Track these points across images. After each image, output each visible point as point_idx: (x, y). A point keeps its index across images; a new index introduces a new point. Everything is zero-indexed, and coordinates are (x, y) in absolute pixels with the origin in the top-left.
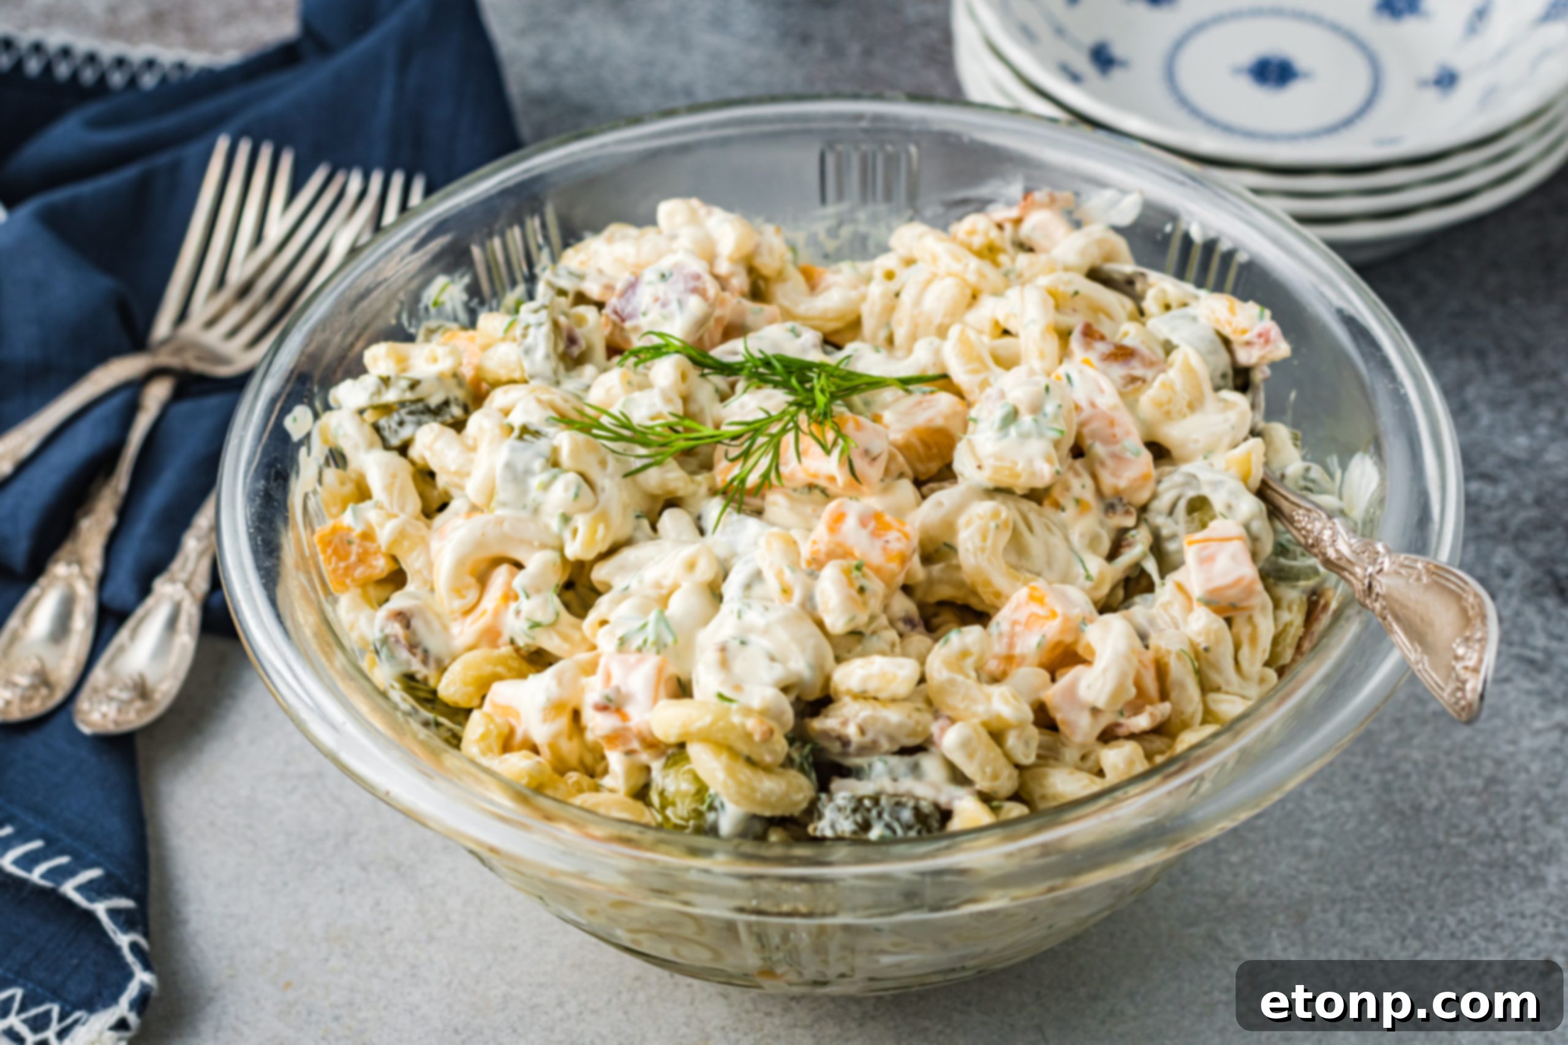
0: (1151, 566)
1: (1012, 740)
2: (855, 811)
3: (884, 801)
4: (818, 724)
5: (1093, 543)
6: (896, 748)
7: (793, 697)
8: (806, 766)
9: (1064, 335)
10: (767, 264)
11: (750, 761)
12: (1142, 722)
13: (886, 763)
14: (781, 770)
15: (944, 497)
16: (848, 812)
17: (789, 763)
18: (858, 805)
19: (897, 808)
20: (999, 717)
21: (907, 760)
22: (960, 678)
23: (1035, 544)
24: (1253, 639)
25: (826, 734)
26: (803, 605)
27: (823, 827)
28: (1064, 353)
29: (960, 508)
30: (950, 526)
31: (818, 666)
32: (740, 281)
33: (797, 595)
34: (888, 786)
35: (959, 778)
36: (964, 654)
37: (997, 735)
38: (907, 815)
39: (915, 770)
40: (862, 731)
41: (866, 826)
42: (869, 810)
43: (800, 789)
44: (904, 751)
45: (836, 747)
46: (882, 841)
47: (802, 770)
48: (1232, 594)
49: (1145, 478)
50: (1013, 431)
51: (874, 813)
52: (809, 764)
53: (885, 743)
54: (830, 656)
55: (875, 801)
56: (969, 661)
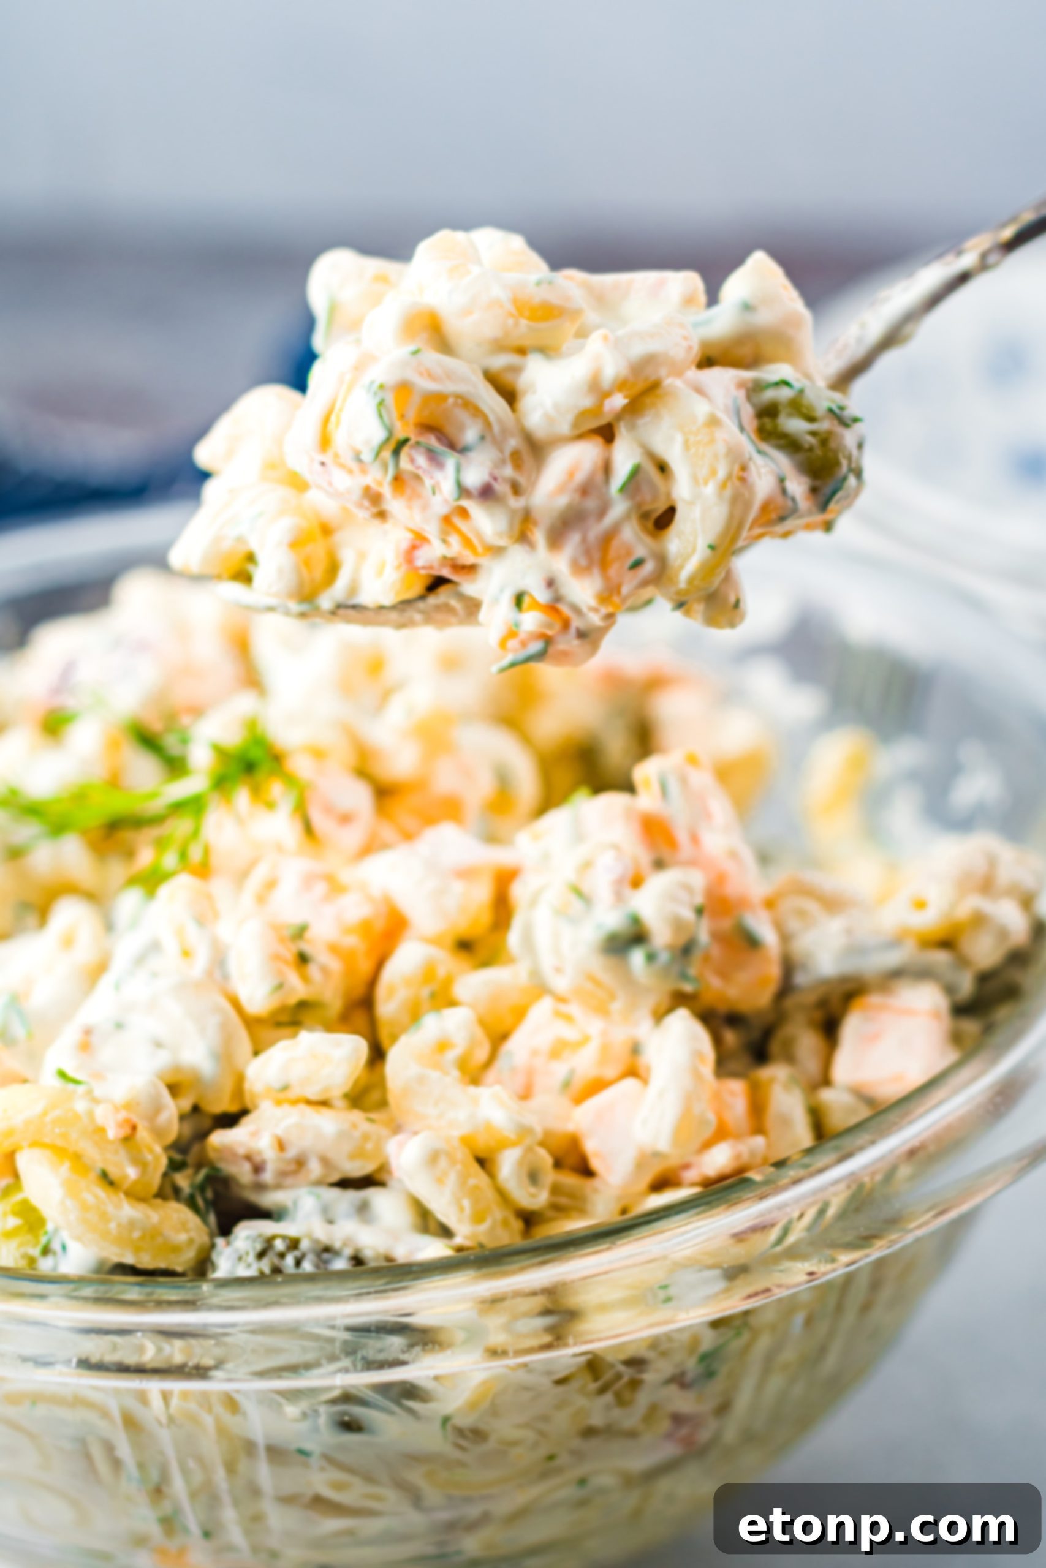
1: (508, 1165)
2: (261, 1255)
3: (305, 1245)
4: (219, 1138)
6: (335, 1177)
7: (186, 1104)
8: (200, 1202)
11: (106, 1179)
13: (318, 1197)
14: (159, 1201)
16: (251, 1258)
17: (168, 1192)
18: (266, 1248)
19: (326, 1256)
20: (489, 1126)
21: (352, 1196)
22: (434, 1075)
25: (228, 1152)
26: (209, 974)
31: (224, 1055)
33: (202, 961)
34: (322, 1233)
35: (430, 1225)
36: (443, 1046)
37: (484, 1158)
38: (340, 1263)
39: (363, 1210)
40: (281, 1146)
42: (282, 1256)
43: (184, 1227)
44: (345, 1184)
45: (243, 1173)
47: (191, 1203)
51: (290, 1260)
52: (206, 1201)
53: (315, 1168)
54: (244, 1044)
55: (294, 1244)
56: (452, 1055)
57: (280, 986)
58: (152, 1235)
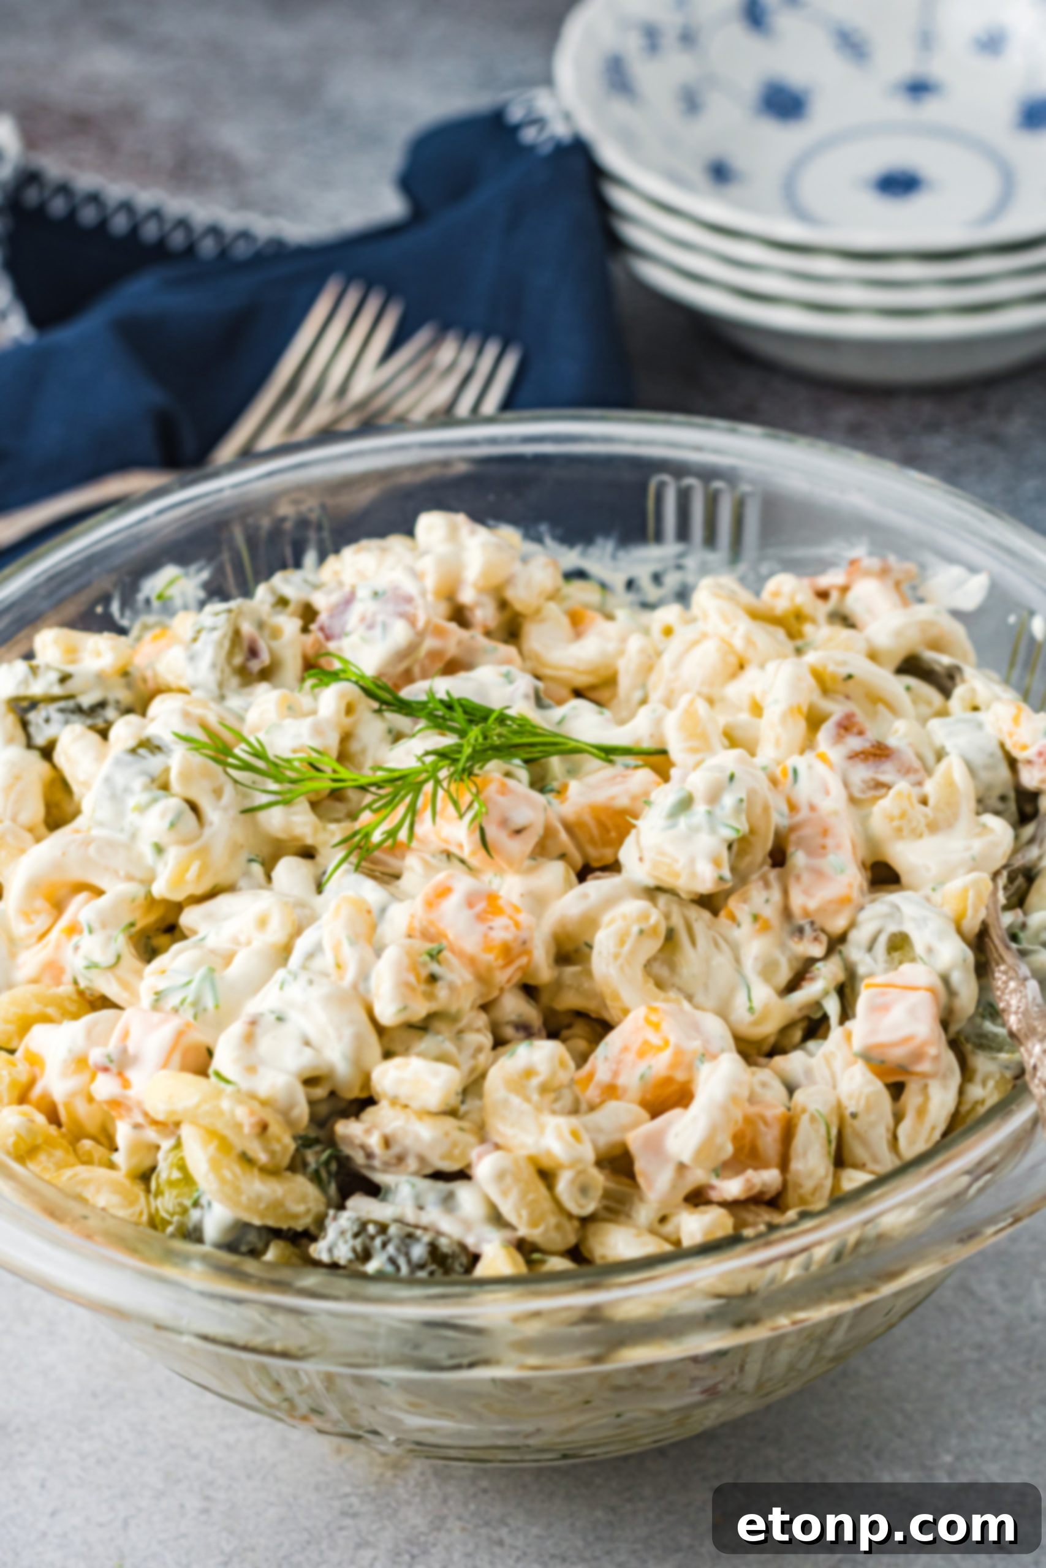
0: (832, 1007)
1: (563, 1185)
2: (356, 1235)
3: (393, 1230)
4: (344, 1126)
5: (767, 971)
6: (429, 1171)
8: (324, 1174)
9: (814, 721)
10: (520, 597)
11: (246, 1159)
12: (733, 1188)
13: (413, 1186)
14: (288, 1174)
15: (597, 887)
16: (349, 1235)
17: (296, 1165)
18: (361, 1229)
19: (408, 1241)
20: (549, 1153)
21: (442, 1186)
22: (516, 1100)
23: (691, 959)
24: (921, 1112)
25: (349, 1140)
26: (355, 987)
27: (319, 1250)
28: (808, 745)
29: (610, 902)
30: (590, 922)
32: (485, 614)
33: (350, 974)
34: (411, 1215)
35: (497, 1219)
36: (529, 1073)
37: (546, 1176)
38: (418, 1251)
39: (448, 1201)
40: (387, 1143)
41: (366, 1255)
42: (372, 1238)
43: (303, 1199)
44: (439, 1176)
45: (359, 1158)
46: (380, 1277)
47: (316, 1178)
48: (897, 1054)
49: (844, 901)
50: (683, 822)
51: (378, 1242)
52: (329, 1173)
53: (412, 1164)
54: (375, 1048)
55: (383, 1228)
56: (535, 1082)
57: (405, 1008)
58: (276, 1205)
